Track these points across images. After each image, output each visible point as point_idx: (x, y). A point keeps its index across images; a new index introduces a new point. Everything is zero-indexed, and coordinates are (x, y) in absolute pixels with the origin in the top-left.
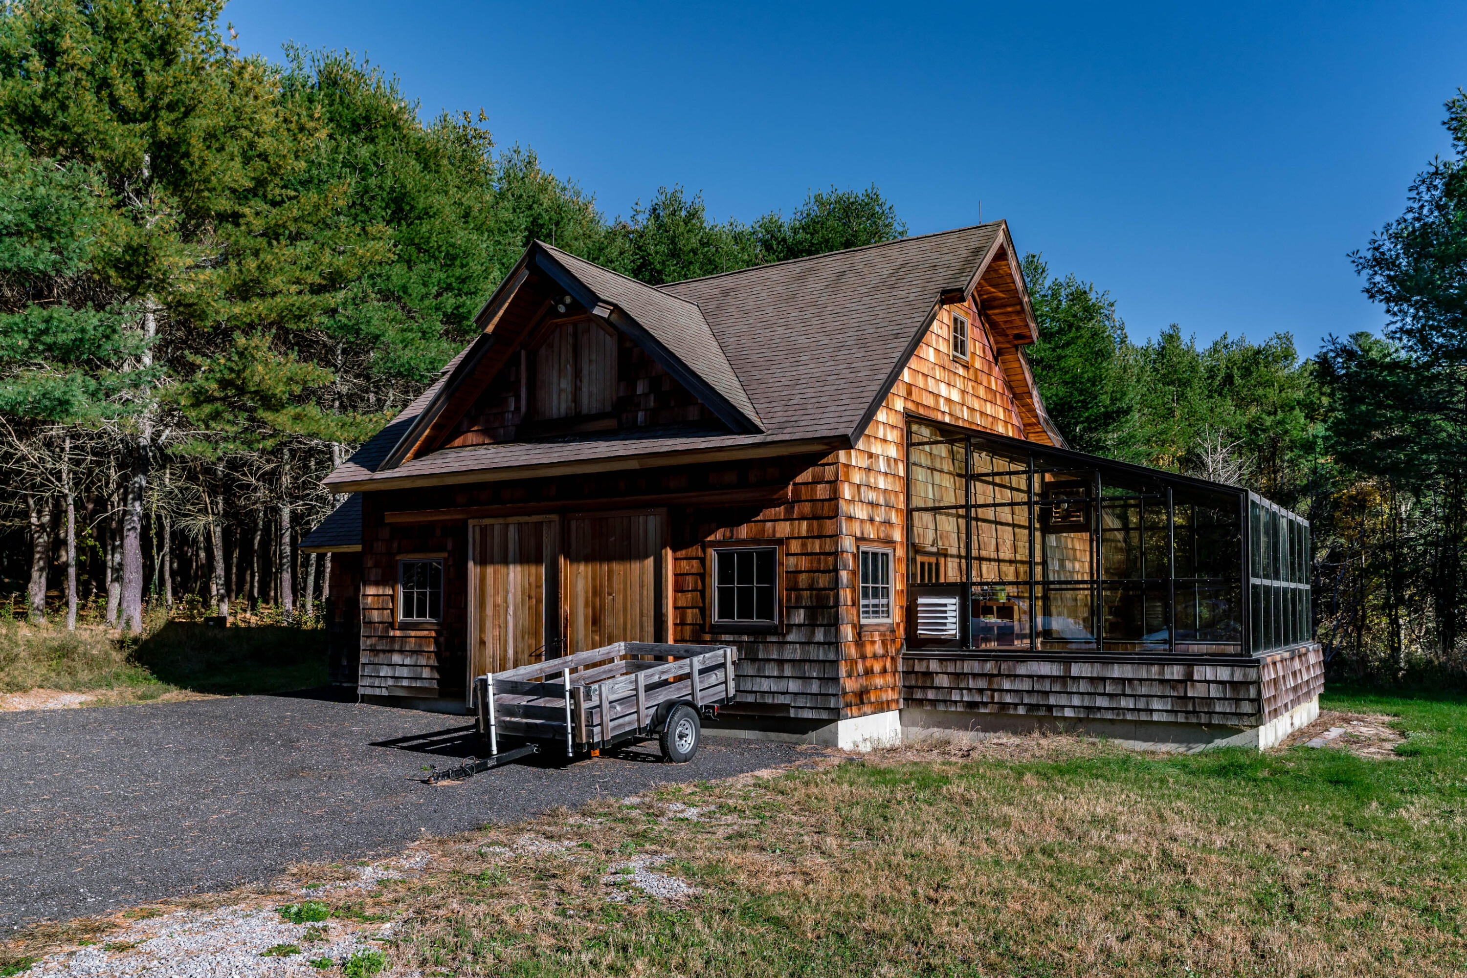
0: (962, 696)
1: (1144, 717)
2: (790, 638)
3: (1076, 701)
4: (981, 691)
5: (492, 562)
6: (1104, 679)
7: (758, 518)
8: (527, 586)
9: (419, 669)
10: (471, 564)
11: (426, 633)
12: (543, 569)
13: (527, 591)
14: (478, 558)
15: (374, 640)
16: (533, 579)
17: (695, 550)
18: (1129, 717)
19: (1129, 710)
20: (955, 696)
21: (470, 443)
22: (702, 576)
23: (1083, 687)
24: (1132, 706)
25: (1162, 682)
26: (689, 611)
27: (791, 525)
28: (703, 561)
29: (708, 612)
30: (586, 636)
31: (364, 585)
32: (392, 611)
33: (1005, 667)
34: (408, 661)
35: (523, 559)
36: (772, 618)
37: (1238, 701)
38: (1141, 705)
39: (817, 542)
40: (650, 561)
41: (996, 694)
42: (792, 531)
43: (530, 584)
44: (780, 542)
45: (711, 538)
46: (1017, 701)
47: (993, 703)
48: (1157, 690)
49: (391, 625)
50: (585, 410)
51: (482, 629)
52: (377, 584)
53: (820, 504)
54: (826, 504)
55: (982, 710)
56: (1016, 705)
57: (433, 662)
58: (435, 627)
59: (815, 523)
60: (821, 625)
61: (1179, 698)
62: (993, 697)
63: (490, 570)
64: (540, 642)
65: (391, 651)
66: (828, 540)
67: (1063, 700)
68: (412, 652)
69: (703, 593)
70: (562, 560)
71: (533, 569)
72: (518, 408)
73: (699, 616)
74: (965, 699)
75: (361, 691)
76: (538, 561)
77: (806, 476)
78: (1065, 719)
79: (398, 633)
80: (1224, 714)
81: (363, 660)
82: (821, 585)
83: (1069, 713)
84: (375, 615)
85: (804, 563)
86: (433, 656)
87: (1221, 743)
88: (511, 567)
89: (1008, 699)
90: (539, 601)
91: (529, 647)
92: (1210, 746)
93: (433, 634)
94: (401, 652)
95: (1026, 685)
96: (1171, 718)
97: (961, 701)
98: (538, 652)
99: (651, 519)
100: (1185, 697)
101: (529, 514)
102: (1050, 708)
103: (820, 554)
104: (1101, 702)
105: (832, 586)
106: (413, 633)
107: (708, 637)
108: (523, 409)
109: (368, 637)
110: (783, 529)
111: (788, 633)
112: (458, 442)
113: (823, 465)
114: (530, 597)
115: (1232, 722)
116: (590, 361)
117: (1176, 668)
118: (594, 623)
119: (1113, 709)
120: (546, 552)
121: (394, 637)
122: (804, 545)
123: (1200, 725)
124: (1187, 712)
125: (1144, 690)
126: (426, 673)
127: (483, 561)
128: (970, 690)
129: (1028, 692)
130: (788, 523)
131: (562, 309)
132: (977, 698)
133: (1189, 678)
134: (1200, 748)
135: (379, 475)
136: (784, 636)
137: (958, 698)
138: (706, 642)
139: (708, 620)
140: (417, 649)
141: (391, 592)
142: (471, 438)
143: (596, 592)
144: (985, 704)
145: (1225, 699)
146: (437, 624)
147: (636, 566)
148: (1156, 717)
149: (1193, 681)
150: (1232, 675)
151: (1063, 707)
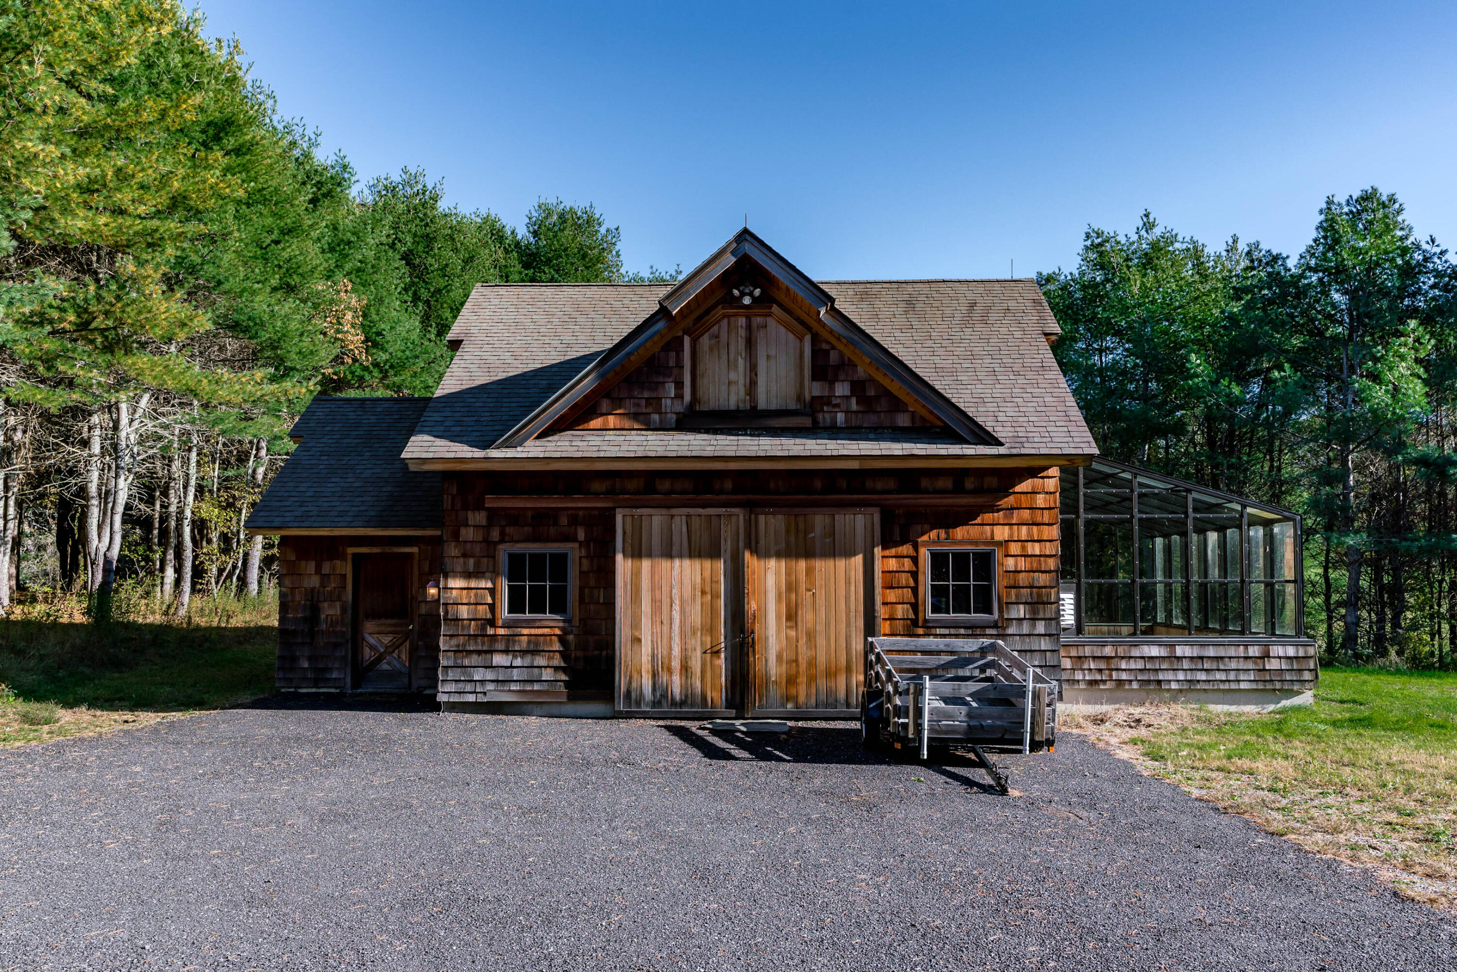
0: (1084, 675)
1: (1233, 686)
2: (1010, 631)
3: (1181, 676)
4: (1100, 671)
5: (650, 555)
6: (1202, 658)
7: (976, 522)
8: (698, 580)
9: (536, 670)
10: (619, 557)
11: (546, 631)
12: (721, 565)
13: (698, 586)
14: (629, 549)
15: (461, 640)
16: (707, 574)
17: (906, 549)
18: (1222, 687)
19: (1221, 681)
20: (1079, 676)
21: (612, 426)
22: (915, 575)
23: (1186, 665)
24: (1224, 678)
25: (1246, 658)
26: (900, 606)
27: (1011, 529)
28: (915, 560)
29: (921, 608)
30: (778, 631)
31: (446, 577)
32: (492, 607)
33: (1121, 651)
34: (518, 662)
35: (694, 552)
36: (991, 613)
37: (1300, 671)
38: (1232, 676)
39: (1037, 545)
40: (859, 559)
41: (1114, 673)
42: (1011, 535)
43: (703, 579)
44: (999, 544)
45: (925, 538)
46: (1132, 678)
47: (1111, 680)
48: (1242, 665)
49: (492, 623)
50: (762, 405)
51: (636, 624)
52: (468, 575)
53: (1040, 511)
54: (1046, 512)
55: (1102, 687)
56: (1130, 681)
57: (557, 661)
58: (561, 624)
59: (1035, 528)
60: (1042, 619)
61: (1259, 670)
62: (1111, 676)
63: (646, 564)
64: (718, 638)
65: (491, 652)
66: (1048, 544)
67: (1170, 676)
68: (524, 653)
69: (915, 590)
70: (747, 555)
71: (707, 564)
72: (679, 396)
73: (911, 611)
74: (1087, 678)
75: (442, 698)
76: (713, 553)
77: (1025, 486)
78: (1169, 690)
79: (501, 631)
80: (1292, 681)
81: (443, 662)
82: (1042, 584)
83: (1174, 686)
84: (464, 612)
85: (1022, 564)
86: (557, 655)
87: (1285, 703)
88: (677, 562)
89: (1124, 676)
90: (715, 596)
91: (702, 644)
92: (1279, 706)
93: (558, 632)
94: (506, 652)
95: (1140, 665)
96: (1254, 686)
97: (1084, 680)
98: (715, 649)
99: (859, 517)
100: (1264, 670)
101: (704, 506)
102: (1159, 682)
103: (1040, 556)
104: (1202, 676)
105: (1054, 584)
106: (526, 631)
107: (920, 631)
108: (687, 397)
109: (451, 636)
110: (1001, 533)
111: (1007, 627)
112: (596, 423)
113: (1043, 478)
114: (703, 593)
115: (1296, 687)
116: (768, 357)
117: (1256, 648)
118: (789, 618)
119: (1209, 681)
120: (727, 546)
121: (495, 635)
122: (1024, 548)
123: (1274, 690)
124: (1265, 681)
125: (1233, 665)
126: (547, 675)
127: (637, 553)
128: (1090, 670)
129: (1140, 670)
130: (1007, 527)
131: (747, 301)
132: (1098, 677)
133: (1266, 656)
134: (1271, 707)
135: (494, 453)
136: (1004, 628)
137: (1081, 678)
138: (918, 636)
139: (921, 615)
140: (532, 647)
141: (489, 585)
142: (612, 420)
143: (791, 587)
144: (1104, 682)
145: (1292, 670)
146: (564, 621)
147: (841, 563)
148: (1243, 686)
149: (1269, 657)
150: (1297, 651)
151: (1170, 681)
